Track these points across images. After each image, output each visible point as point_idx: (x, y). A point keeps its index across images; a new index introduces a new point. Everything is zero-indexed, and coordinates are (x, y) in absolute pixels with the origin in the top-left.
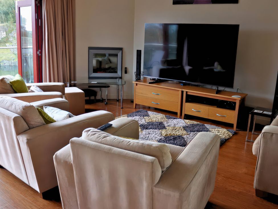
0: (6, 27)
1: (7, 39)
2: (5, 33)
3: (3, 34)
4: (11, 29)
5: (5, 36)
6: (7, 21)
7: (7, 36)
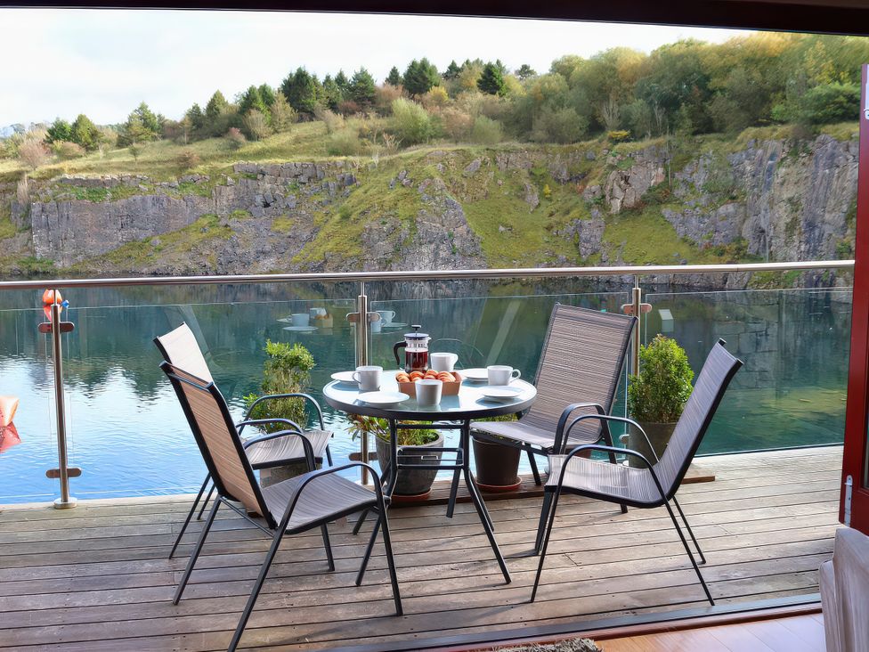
0: (666, 150)
1: (666, 192)
2: (661, 170)
3: (654, 173)
4: (680, 156)
5: (660, 180)
6: (672, 127)
7: (666, 182)
